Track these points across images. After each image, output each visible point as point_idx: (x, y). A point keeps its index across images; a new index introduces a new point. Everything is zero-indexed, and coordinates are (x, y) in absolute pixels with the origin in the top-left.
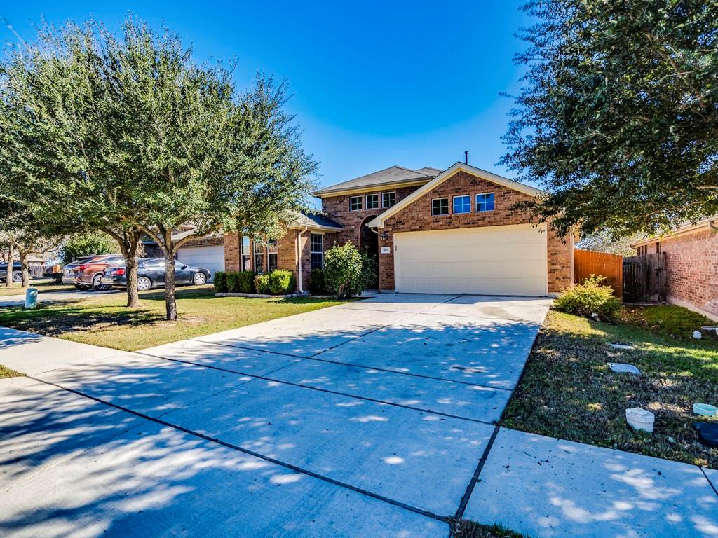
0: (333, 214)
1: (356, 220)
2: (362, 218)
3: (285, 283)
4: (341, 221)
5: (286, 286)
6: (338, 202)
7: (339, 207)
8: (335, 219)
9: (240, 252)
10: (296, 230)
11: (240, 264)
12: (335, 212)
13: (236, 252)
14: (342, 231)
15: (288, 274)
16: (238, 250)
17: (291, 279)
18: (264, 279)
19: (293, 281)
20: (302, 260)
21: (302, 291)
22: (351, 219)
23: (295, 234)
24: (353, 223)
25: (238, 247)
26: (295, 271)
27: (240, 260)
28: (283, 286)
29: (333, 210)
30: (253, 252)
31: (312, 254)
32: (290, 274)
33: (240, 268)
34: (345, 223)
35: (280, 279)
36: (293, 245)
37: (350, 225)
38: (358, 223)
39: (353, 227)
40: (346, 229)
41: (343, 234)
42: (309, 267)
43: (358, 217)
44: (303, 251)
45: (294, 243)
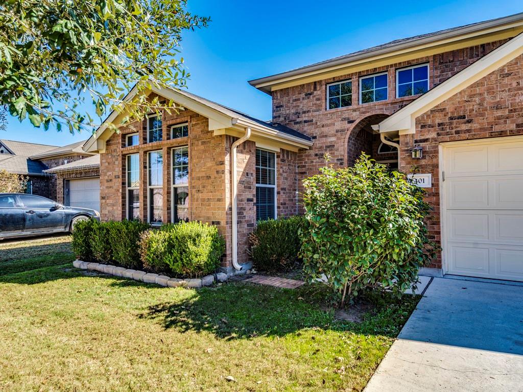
0: (294, 117)
1: (339, 125)
2: (351, 122)
3: (202, 252)
4: (308, 129)
5: (203, 259)
6: (303, 95)
7: (304, 104)
8: (296, 127)
9: (123, 184)
10: (228, 137)
11: (124, 205)
12: (297, 114)
13: (117, 183)
14: (311, 148)
15: (206, 231)
16: (120, 180)
17: (215, 240)
18: (155, 240)
19: (219, 245)
20: (239, 200)
21: (238, 266)
22: (327, 125)
23: (225, 144)
24: (333, 132)
25: (120, 174)
26: (223, 223)
27: (124, 197)
28: (195, 260)
29: (293, 111)
30: (145, 183)
31: (257, 188)
32: (213, 229)
33: (124, 213)
34: (316, 132)
35: (190, 245)
36: (220, 168)
37: (326, 136)
38: (343, 131)
39: (333, 139)
40: (318, 143)
41: (312, 152)
42: (251, 213)
43: (344, 119)
44: (241, 182)
45: (222, 163)
